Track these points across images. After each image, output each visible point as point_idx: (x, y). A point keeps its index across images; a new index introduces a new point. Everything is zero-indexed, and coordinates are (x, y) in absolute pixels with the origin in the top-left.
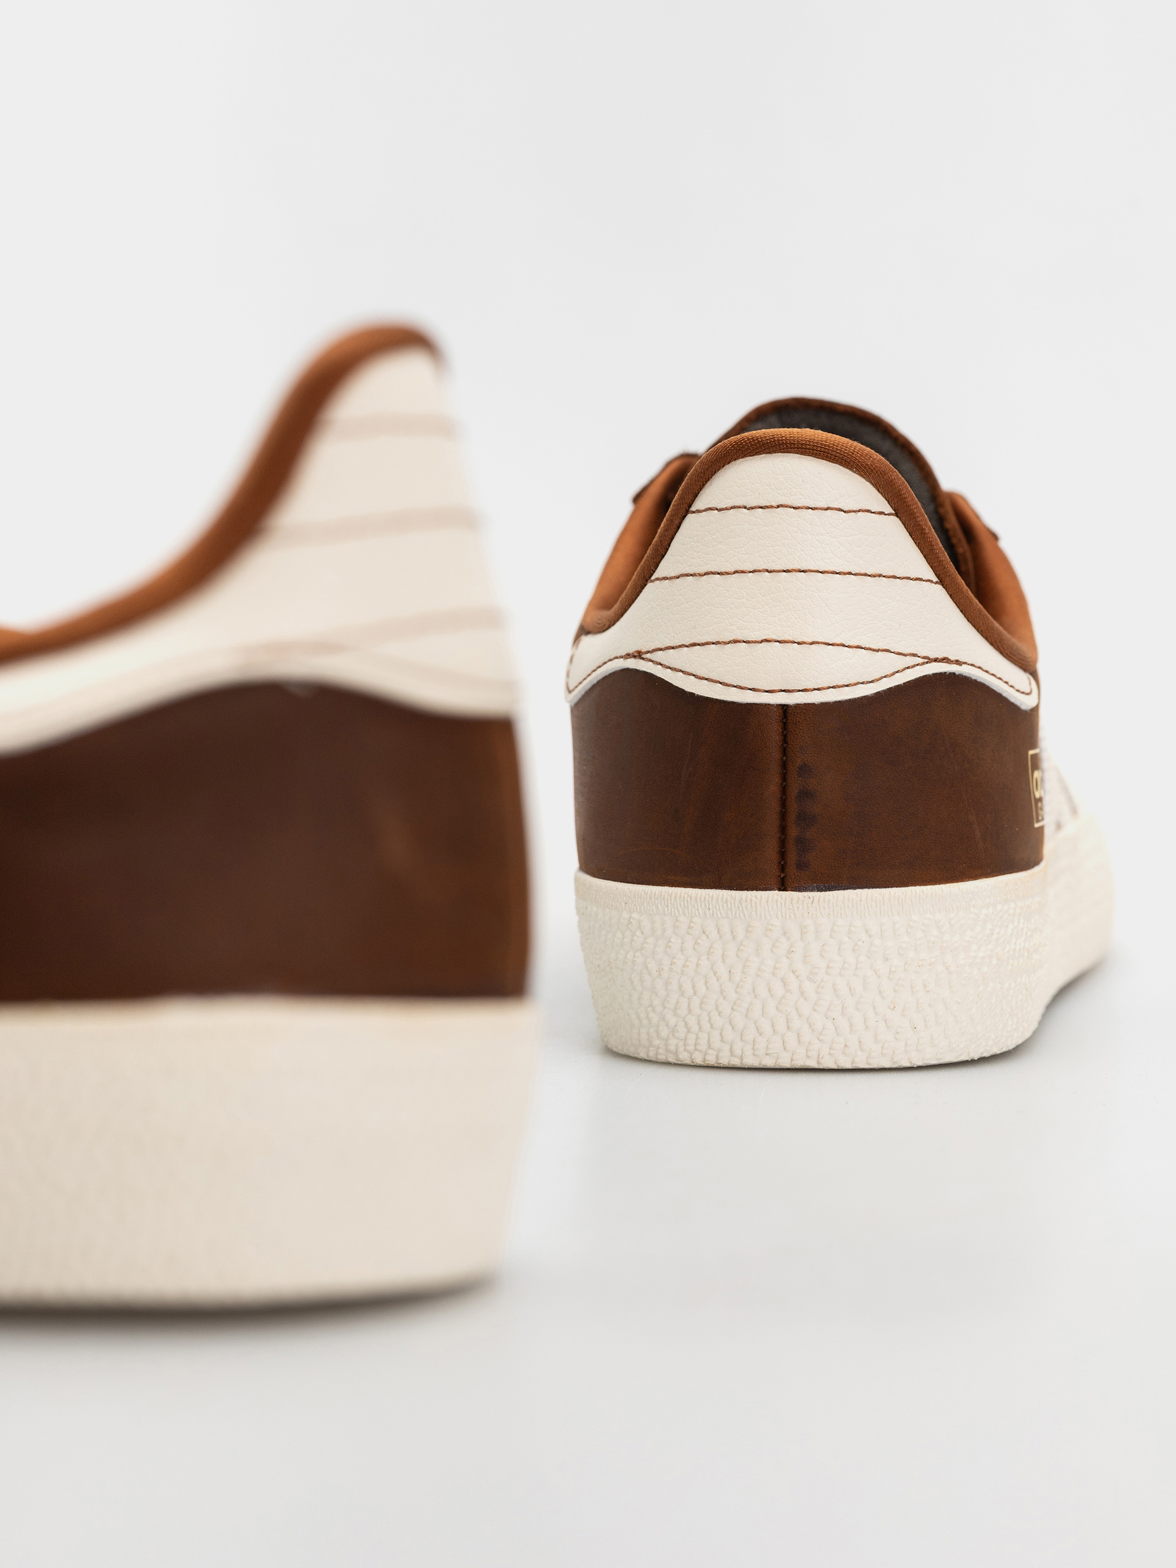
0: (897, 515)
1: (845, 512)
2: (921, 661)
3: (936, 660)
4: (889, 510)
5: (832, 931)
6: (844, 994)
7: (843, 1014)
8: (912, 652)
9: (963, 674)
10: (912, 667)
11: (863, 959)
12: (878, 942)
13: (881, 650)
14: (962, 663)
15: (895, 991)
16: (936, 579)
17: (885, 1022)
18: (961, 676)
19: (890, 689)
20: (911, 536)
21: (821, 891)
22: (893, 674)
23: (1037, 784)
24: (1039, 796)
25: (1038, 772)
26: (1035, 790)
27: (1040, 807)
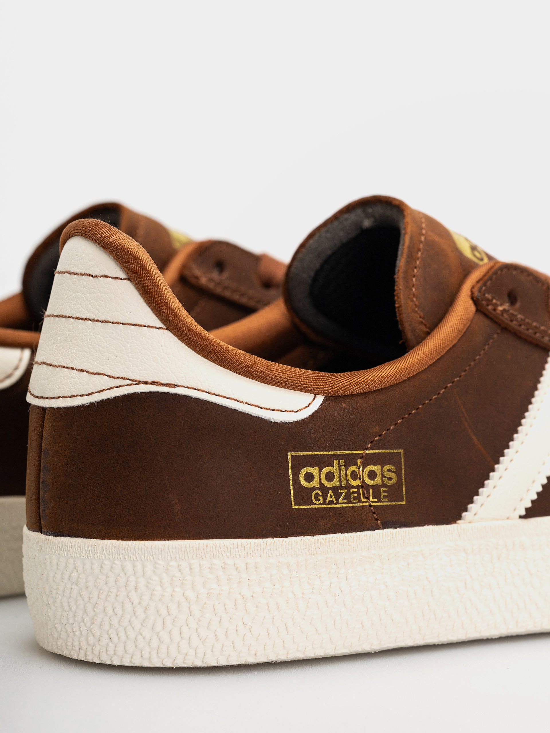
0: (129, 279)
1: (94, 277)
2: (129, 382)
3: (146, 383)
4: (123, 276)
5: (57, 564)
6: (67, 608)
7: (68, 622)
8: (122, 376)
9: (178, 394)
10: (120, 386)
11: (74, 586)
12: (83, 576)
13: (97, 374)
14: (177, 386)
15: (94, 611)
16: (161, 325)
17: (91, 632)
18: (176, 395)
19: (102, 401)
20: (141, 294)
21: (53, 536)
22: (102, 391)
23: (309, 477)
24: (318, 485)
25: (317, 468)
26: (303, 481)
27: (317, 495)
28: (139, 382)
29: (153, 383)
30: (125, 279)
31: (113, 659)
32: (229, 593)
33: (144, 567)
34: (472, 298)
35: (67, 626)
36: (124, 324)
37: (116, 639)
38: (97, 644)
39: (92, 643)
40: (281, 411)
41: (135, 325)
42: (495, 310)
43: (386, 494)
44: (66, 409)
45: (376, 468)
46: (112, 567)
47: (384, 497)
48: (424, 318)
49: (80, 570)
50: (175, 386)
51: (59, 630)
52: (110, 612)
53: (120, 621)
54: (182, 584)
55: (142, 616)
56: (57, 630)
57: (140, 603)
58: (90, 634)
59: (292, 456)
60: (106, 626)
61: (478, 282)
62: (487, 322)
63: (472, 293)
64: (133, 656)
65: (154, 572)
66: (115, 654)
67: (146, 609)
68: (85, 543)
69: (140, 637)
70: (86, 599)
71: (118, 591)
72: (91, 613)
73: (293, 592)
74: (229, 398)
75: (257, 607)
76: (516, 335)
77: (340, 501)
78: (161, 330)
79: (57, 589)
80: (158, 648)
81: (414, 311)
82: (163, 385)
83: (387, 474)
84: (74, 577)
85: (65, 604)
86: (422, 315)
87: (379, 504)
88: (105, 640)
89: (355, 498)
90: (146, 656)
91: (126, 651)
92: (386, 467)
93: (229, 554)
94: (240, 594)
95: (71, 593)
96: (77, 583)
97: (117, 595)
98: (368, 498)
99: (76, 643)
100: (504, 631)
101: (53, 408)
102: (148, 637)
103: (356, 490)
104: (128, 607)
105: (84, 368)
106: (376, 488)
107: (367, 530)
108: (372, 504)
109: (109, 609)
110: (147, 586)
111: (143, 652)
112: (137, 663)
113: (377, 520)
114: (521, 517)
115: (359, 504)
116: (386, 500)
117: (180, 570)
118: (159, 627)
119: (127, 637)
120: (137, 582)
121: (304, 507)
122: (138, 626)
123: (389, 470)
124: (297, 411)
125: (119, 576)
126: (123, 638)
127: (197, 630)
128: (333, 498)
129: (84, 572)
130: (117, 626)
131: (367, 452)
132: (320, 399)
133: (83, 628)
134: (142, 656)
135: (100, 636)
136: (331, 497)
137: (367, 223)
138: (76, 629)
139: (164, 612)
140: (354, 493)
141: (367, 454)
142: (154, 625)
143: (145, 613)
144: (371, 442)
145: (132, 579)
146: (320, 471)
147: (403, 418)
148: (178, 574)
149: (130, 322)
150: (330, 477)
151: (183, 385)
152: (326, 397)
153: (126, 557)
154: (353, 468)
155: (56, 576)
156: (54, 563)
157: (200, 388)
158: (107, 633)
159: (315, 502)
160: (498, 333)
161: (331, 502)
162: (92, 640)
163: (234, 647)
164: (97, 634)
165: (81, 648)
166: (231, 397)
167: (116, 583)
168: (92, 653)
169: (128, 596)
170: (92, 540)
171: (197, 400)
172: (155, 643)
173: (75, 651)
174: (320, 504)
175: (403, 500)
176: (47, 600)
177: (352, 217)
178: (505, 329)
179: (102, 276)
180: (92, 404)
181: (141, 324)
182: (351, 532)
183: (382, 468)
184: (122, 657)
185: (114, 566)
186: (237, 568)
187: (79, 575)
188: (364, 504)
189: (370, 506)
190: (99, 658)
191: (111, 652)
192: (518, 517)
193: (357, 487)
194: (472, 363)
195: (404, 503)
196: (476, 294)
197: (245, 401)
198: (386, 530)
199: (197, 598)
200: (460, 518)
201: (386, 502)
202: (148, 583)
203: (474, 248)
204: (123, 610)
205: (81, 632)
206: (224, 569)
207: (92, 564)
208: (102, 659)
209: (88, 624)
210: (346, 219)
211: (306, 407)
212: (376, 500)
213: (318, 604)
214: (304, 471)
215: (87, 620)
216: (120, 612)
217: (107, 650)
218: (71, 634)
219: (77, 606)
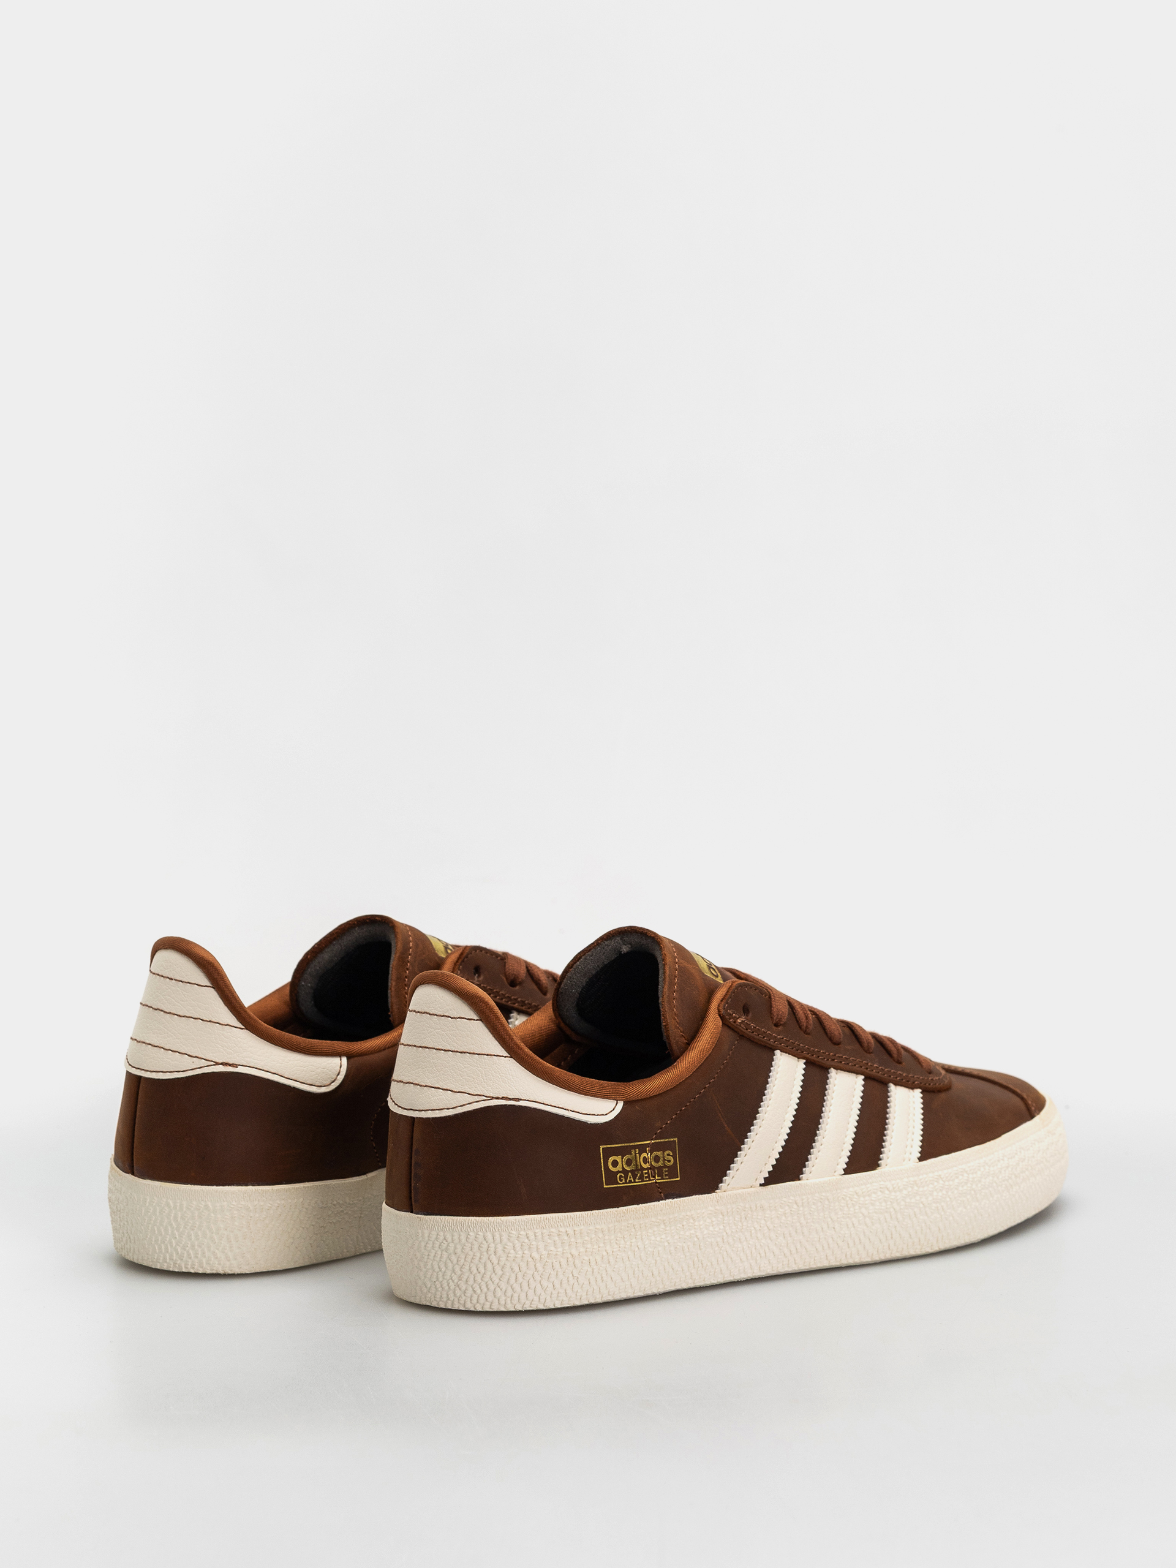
0: (479, 1020)
2: (485, 1098)
3: (497, 1098)
4: (476, 1018)
5: (429, 1236)
6: (437, 1270)
7: (438, 1280)
8: (479, 1094)
9: (522, 1106)
10: (478, 1101)
11: (444, 1253)
12: (452, 1245)
13: (459, 1092)
14: (521, 1100)
15: (461, 1271)
16: (507, 1055)
17: (458, 1286)
18: (520, 1106)
19: (464, 1113)
20: (490, 1031)
21: (425, 1215)
22: (464, 1105)
23: (615, 1164)
24: (621, 1170)
25: (620, 1156)
26: (610, 1167)
27: (621, 1176)
28: (493, 1098)
29: (503, 1098)
30: (477, 1020)
31: (476, 1307)
32: (563, 1253)
33: (501, 1236)
34: (720, 1015)
35: (437, 1282)
36: (478, 1054)
37: (479, 1291)
38: (463, 1296)
39: (458, 1295)
40: (595, 1115)
41: (487, 1055)
42: (735, 1022)
43: (667, 1173)
44: (434, 1119)
45: (659, 1153)
46: (476, 1237)
47: (666, 1175)
48: (683, 1032)
49: (450, 1240)
50: (519, 1100)
51: (429, 1286)
52: (475, 1271)
53: (483, 1277)
54: (530, 1248)
55: (500, 1273)
56: (426, 1287)
57: (498, 1264)
58: (457, 1288)
59: (603, 1148)
60: (471, 1282)
61: (722, 1001)
62: (731, 1032)
63: (719, 1011)
64: (492, 1303)
65: (509, 1239)
66: (478, 1302)
67: (503, 1267)
68: (453, 1220)
69: (498, 1289)
70: (455, 1261)
71: (481, 1255)
72: (459, 1273)
73: (606, 1251)
74: (558, 1107)
75: (582, 1263)
76: (751, 1040)
77: (637, 1181)
78: (507, 1058)
79: (428, 1255)
80: (512, 1296)
81: (676, 1027)
82: (510, 1099)
83: (667, 1158)
84: (444, 1246)
85: (436, 1267)
86: (682, 1030)
87: (662, 1181)
88: (470, 1292)
89: (646, 1177)
90: (503, 1302)
91: (486, 1300)
92: (667, 1152)
93: (562, 1224)
94: (571, 1254)
95: (441, 1257)
96: (446, 1250)
97: (480, 1258)
98: (654, 1177)
99: (444, 1296)
100: (750, 1274)
101: (423, 1118)
102: (504, 1289)
103: (646, 1171)
104: (489, 1266)
105: (448, 1088)
106: (660, 1168)
107: (654, 1201)
108: (658, 1181)
109: (474, 1269)
110: (504, 1251)
111: (500, 1300)
112: (495, 1308)
113: (661, 1193)
114: (761, 1185)
115: (649, 1182)
116: (667, 1177)
117: (528, 1238)
118: (512, 1281)
119: (488, 1289)
120: (496, 1248)
121: (612, 1186)
122: (497, 1281)
123: (668, 1155)
124: (606, 1115)
125: (482, 1243)
126: (485, 1290)
127: (540, 1282)
128: (632, 1179)
129: (453, 1242)
130: (480, 1281)
131: (653, 1141)
132: (621, 1105)
133: (451, 1283)
134: (499, 1303)
135: (466, 1289)
136: (630, 1178)
137: (625, 949)
138: (445, 1285)
139: (516, 1269)
140: (646, 1173)
141: (653, 1143)
142: (509, 1279)
143: (502, 1270)
144: (655, 1134)
145: (492, 1245)
146: (622, 1158)
147: (676, 1114)
148: (526, 1241)
149: (484, 1053)
150: (629, 1162)
151: (525, 1099)
152: (624, 1102)
153: (487, 1229)
154: (644, 1155)
155: (428, 1245)
156: (426, 1235)
157: (537, 1100)
158: (472, 1287)
159: (619, 1182)
160: (737, 1040)
161: (630, 1182)
162: (458, 1293)
163: (566, 1293)
164: (463, 1288)
165: (449, 1299)
166: (560, 1106)
167: (479, 1249)
168: (459, 1303)
169: (489, 1259)
170: (459, 1217)
171: (535, 1109)
172: (509, 1293)
173: (443, 1301)
174: (623, 1183)
175: (678, 1177)
176: (418, 1264)
177: (612, 943)
178: (742, 1036)
179: (459, 1018)
180: (456, 1115)
181: (492, 1054)
182: (644, 1203)
183: (663, 1153)
184: (484, 1304)
185: (478, 1236)
186: (568, 1235)
187: (489, 1245)
188: (652, 1182)
189: (656, 1182)
190: (464, 1306)
191: (475, 1301)
192: (759, 1185)
193: (647, 1169)
194: (722, 1067)
195: (679, 1179)
196: (722, 1011)
197: (569, 1109)
198: (667, 1200)
199: (541, 1258)
200: (717, 1188)
201: (667, 1179)
202: (504, 1248)
203: (710, 966)
204: (485, 1269)
205: (449, 1288)
206: (559, 1235)
207: (460, 1235)
208: (467, 1307)
209: (456, 1281)
210: (608, 946)
211: (611, 1111)
212: (660, 1178)
213: (623, 1259)
214: (611, 1159)
215: (455, 1278)
216: (482, 1270)
217: (471, 1300)
218: (440, 1289)
219: (446, 1268)
